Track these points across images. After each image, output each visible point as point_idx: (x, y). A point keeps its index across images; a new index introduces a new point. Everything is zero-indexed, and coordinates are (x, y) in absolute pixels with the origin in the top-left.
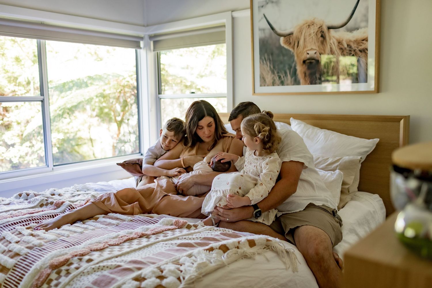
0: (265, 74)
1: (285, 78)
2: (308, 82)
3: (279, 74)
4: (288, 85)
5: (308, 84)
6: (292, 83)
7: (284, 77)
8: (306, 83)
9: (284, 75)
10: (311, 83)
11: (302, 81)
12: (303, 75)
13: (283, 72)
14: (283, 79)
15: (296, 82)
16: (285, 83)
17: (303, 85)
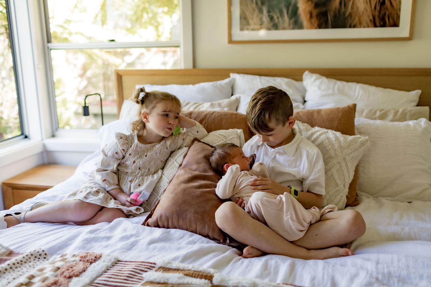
0: (248, 14)
1: (280, 19)
2: (316, 25)
3: (271, 14)
4: (284, 29)
5: (316, 28)
6: (291, 26)
7: (278, 18)
8: (312, 27)
9: (279, 15)
10: (320, 27)
11: (305, 23)
12: (308, 16)
13: (277, 11)
14: (276, 21)
15: (297, 25)
16: (281, 25)
17: (307, 28)
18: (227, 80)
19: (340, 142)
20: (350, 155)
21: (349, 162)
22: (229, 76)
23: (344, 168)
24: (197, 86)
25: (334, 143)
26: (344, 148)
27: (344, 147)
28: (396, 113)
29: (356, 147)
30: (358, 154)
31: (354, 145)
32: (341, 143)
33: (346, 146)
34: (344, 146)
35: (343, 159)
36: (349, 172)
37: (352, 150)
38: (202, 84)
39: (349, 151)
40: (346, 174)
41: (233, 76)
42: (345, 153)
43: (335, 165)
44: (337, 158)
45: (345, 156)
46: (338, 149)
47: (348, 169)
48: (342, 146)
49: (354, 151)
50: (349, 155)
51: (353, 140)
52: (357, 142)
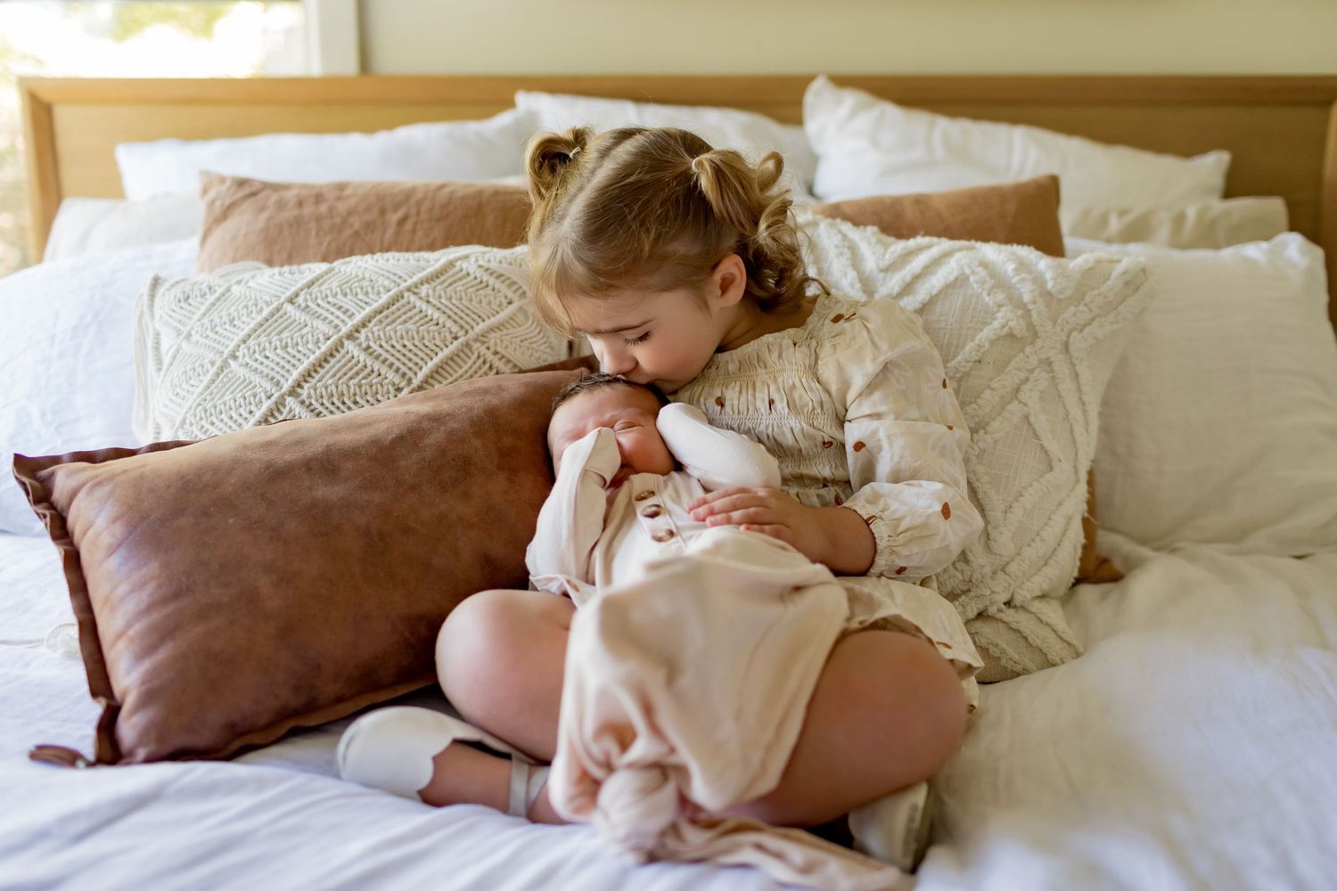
18: (504, 119)
19: (1038, 280)
20: (1087, 330)
21: (1082, 360)
22: (509, 104)
23: (1067, 386)
24: (383, 139)
25: (1015, 280)
26: (1060, 301)
27: (1061, 297)
28: (1179, 219)
29: (1105, 297)
30: (1115, 327)
31: (1098, 288)
32: (1045, 283)
33: (1068, 293)
34: (1061, 293)
35: (1059, 346)
36: (1084, 404)
37: (1090, 310)
38: (404, 133)
39: (1082, 312)
40: (1076, 412)
41: (524, 100)
42: (1067, 323)
43: (1032, 371)
44: (1039, 343)
45: (1068, 337)
46: (1035, 303)
47: (1079, 390)
48: (1049, 293)
49: (1099, 316)
50: (1081, 331)
51: (1091, 269)
52: (1110, 274)
